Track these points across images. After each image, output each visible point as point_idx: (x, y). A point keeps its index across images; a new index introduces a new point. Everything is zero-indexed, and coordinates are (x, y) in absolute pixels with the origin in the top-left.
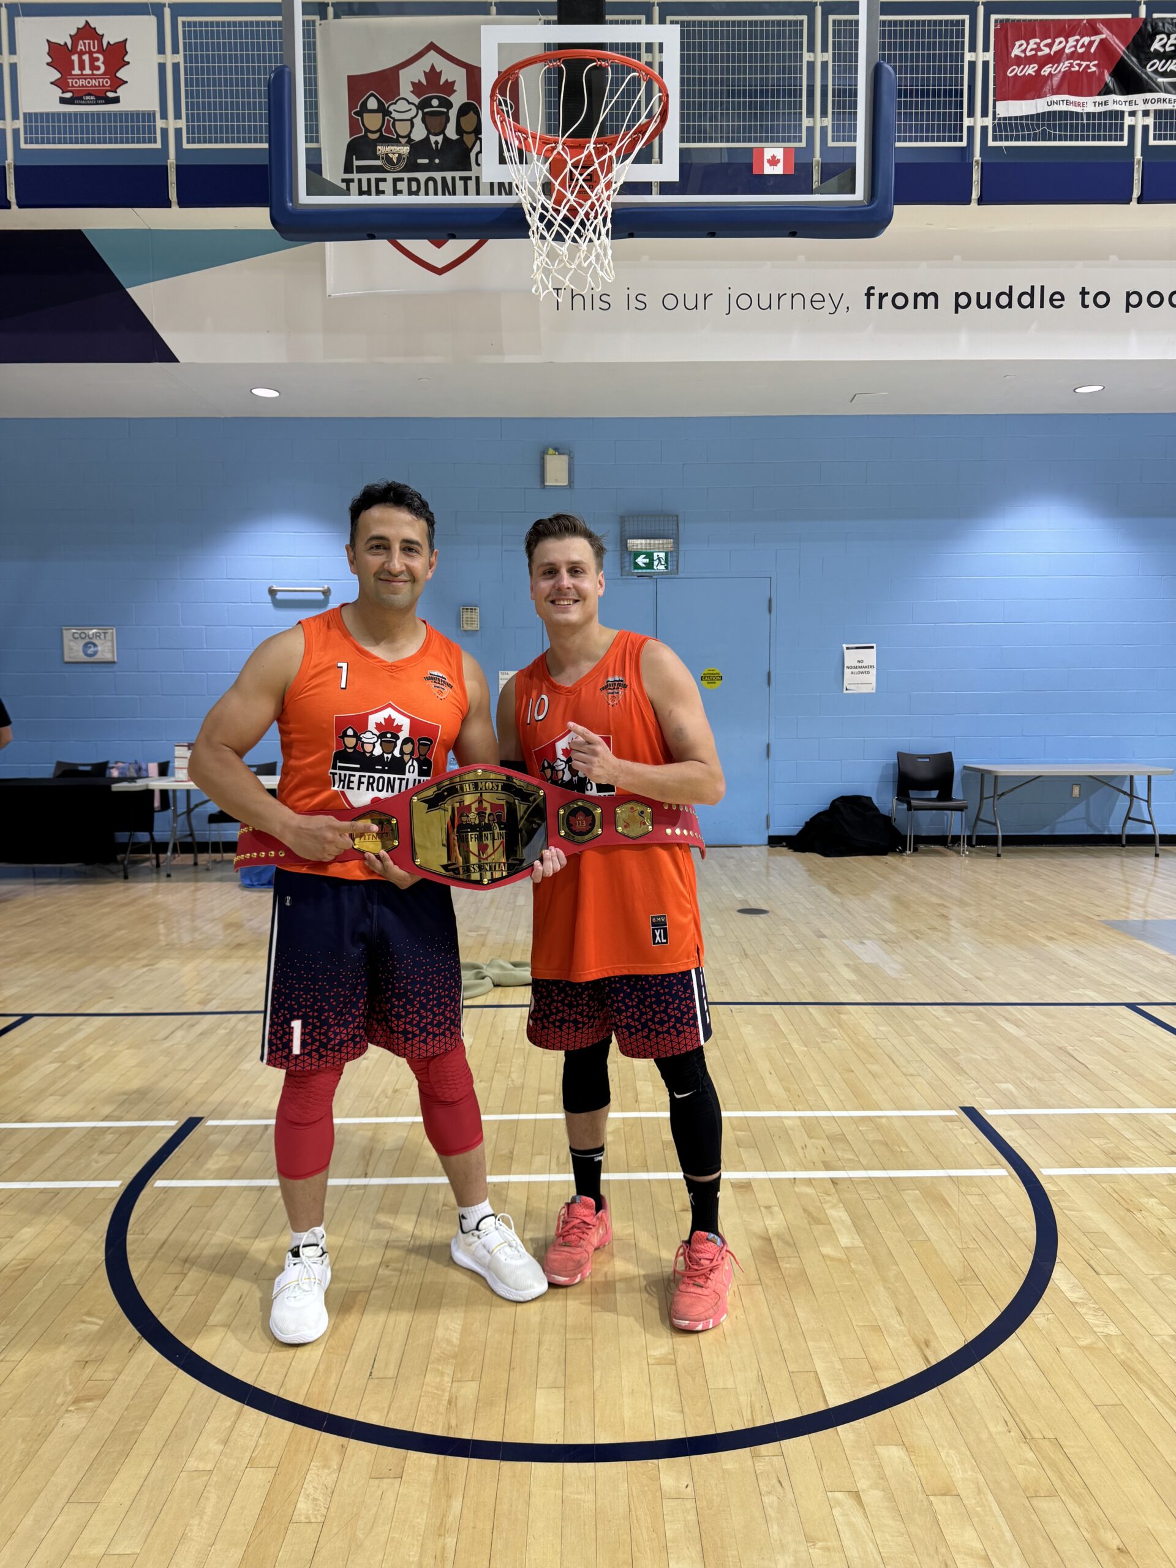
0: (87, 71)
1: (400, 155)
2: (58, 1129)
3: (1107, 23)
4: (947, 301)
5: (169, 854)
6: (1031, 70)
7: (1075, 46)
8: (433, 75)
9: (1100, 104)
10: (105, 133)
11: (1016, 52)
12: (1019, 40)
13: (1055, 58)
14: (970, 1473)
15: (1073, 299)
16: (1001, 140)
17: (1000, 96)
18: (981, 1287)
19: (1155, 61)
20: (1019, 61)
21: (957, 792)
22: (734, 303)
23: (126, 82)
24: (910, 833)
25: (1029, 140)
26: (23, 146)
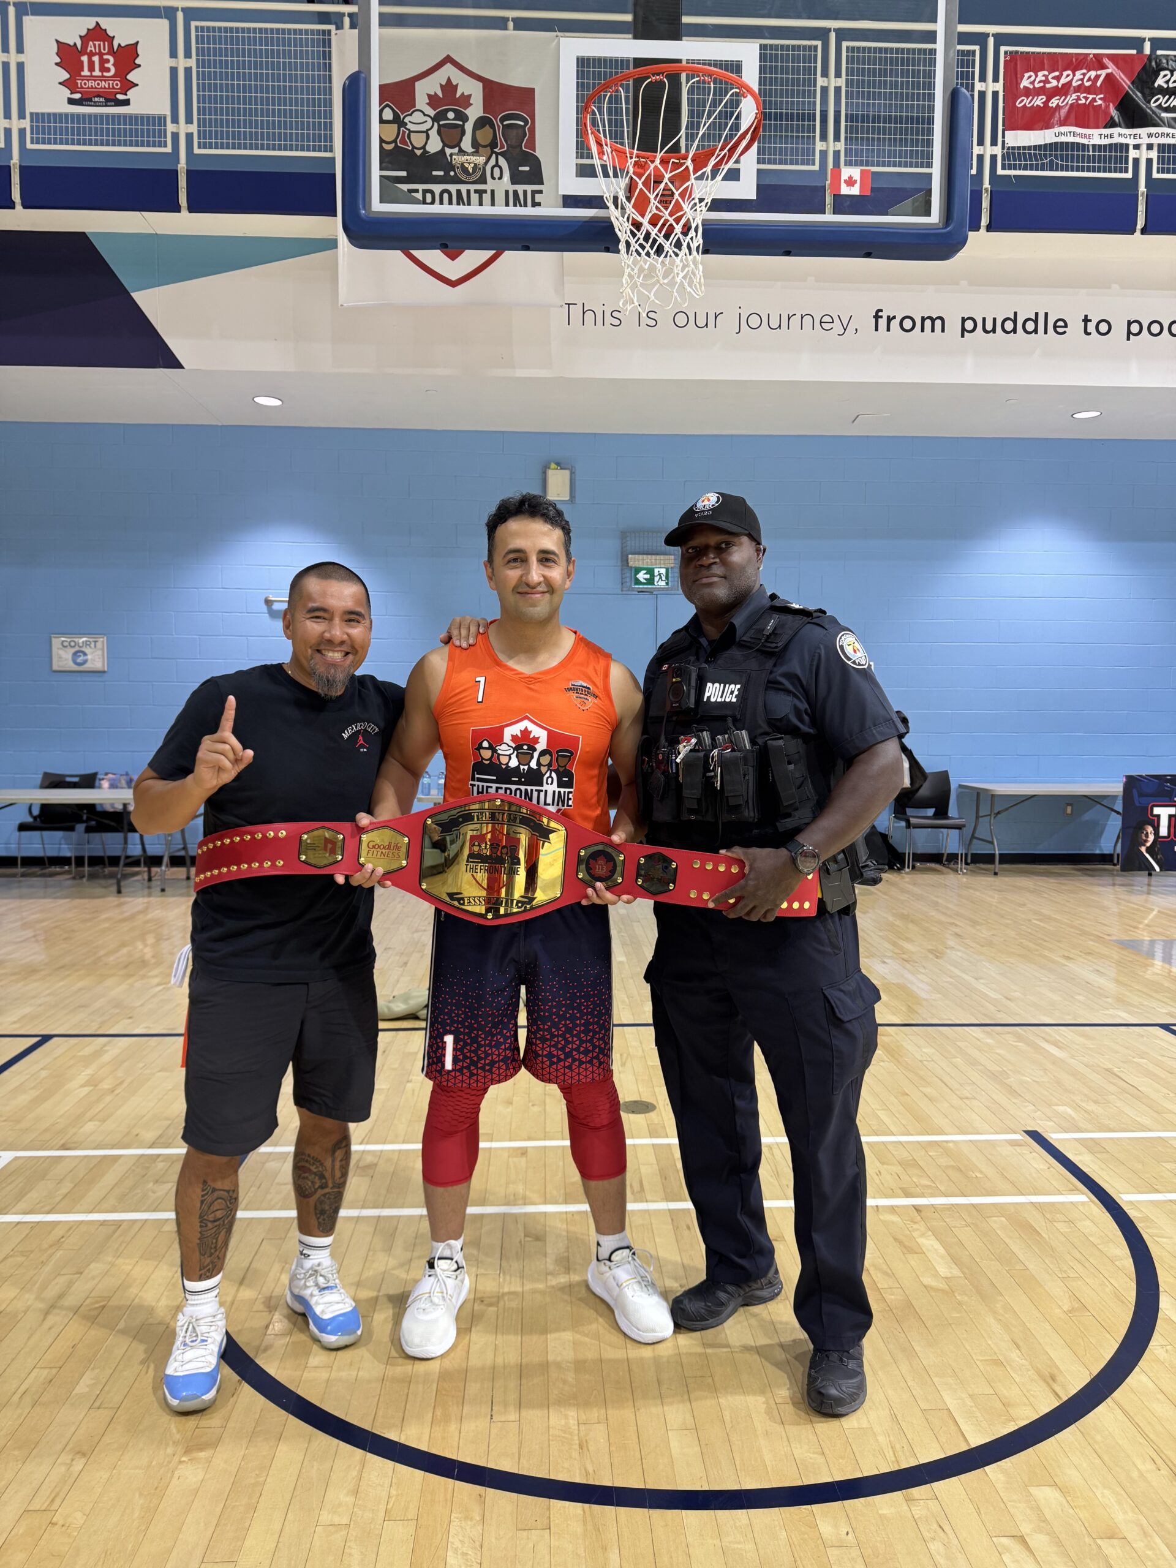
0: (97, 73)
1: (475, 164)
2: (105, 1157)
3: (1113, 58)
4: (953, 325)
5: (163, 868)
6: (1039, 101)
7: (1082, 80)
8: (449, 87)
9: (1106, 136)
10: (119, 136)
11: (1025, 83)
12: (1028, 72)
13: (1064, 90)
14: (1130, 1514)
15: (1075, 326)
16: (1010, 169)
17: (1010, 126)
18: (1091, 1317)
19: (1159, 96)
20: (1027, 92)
21: (953, 811)
22: (743, 322)
23: (137, 85)
24: (908, 850)
25: (1037, 169)
26: (29, 146)
